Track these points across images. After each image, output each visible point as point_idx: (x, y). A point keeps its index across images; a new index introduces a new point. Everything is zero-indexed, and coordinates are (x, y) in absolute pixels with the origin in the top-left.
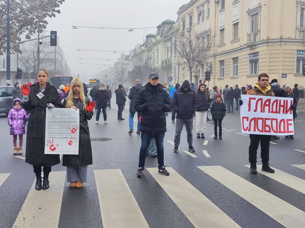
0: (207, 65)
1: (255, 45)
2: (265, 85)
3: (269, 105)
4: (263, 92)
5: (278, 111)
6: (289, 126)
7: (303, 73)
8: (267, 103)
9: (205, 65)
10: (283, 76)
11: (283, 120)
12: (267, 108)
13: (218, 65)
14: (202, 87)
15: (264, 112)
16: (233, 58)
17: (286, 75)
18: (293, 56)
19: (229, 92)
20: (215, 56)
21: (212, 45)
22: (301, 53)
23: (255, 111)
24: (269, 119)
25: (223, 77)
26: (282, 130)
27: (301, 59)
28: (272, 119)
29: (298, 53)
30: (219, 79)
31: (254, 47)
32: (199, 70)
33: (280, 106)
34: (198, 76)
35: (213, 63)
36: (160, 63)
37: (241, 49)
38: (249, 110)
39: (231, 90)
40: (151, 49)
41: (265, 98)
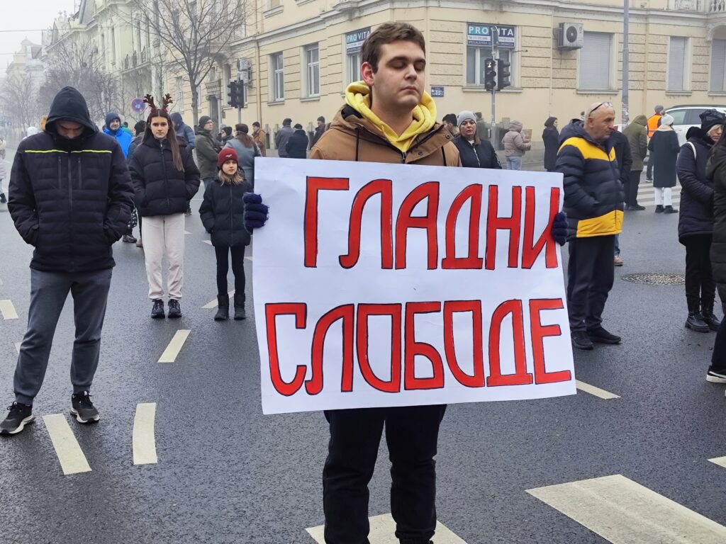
0: (238, 66)
1: (360, 9)
2: (411, 91)
3: (428, 222)
4: (393, 140)
5: (482, 253)
6: (547, 341)
7: (486, 83)
8: (420, 210)
9: (234, 66)
10: (435, 92)
11: (511, 307)
12: (417, 239)
13: (267, 64)
14: (156, 125)
15: (401, 265)
16: (306, 47)
17: (442, 89)
18: (458, 37)
19: (291, 139)
20: (258, 42)
21: (249, 10)
22: (478, 30)
23: (348, 261)
24: (431, 307)
25: (282, 99)
26: (508, 366)
27: (477, 47)
28: (452, 307)
29: (470, 30)
30: (271, 104)
31: (357, 15)
32: (219, 81)
33: (495, 223)
34: (217, 97)
35: (254, 61)
36: (118, 65)
37: (323, 21)
38: (310, 260)
39: (296, 131)
40: (96, 27)
41: (406, 177)
